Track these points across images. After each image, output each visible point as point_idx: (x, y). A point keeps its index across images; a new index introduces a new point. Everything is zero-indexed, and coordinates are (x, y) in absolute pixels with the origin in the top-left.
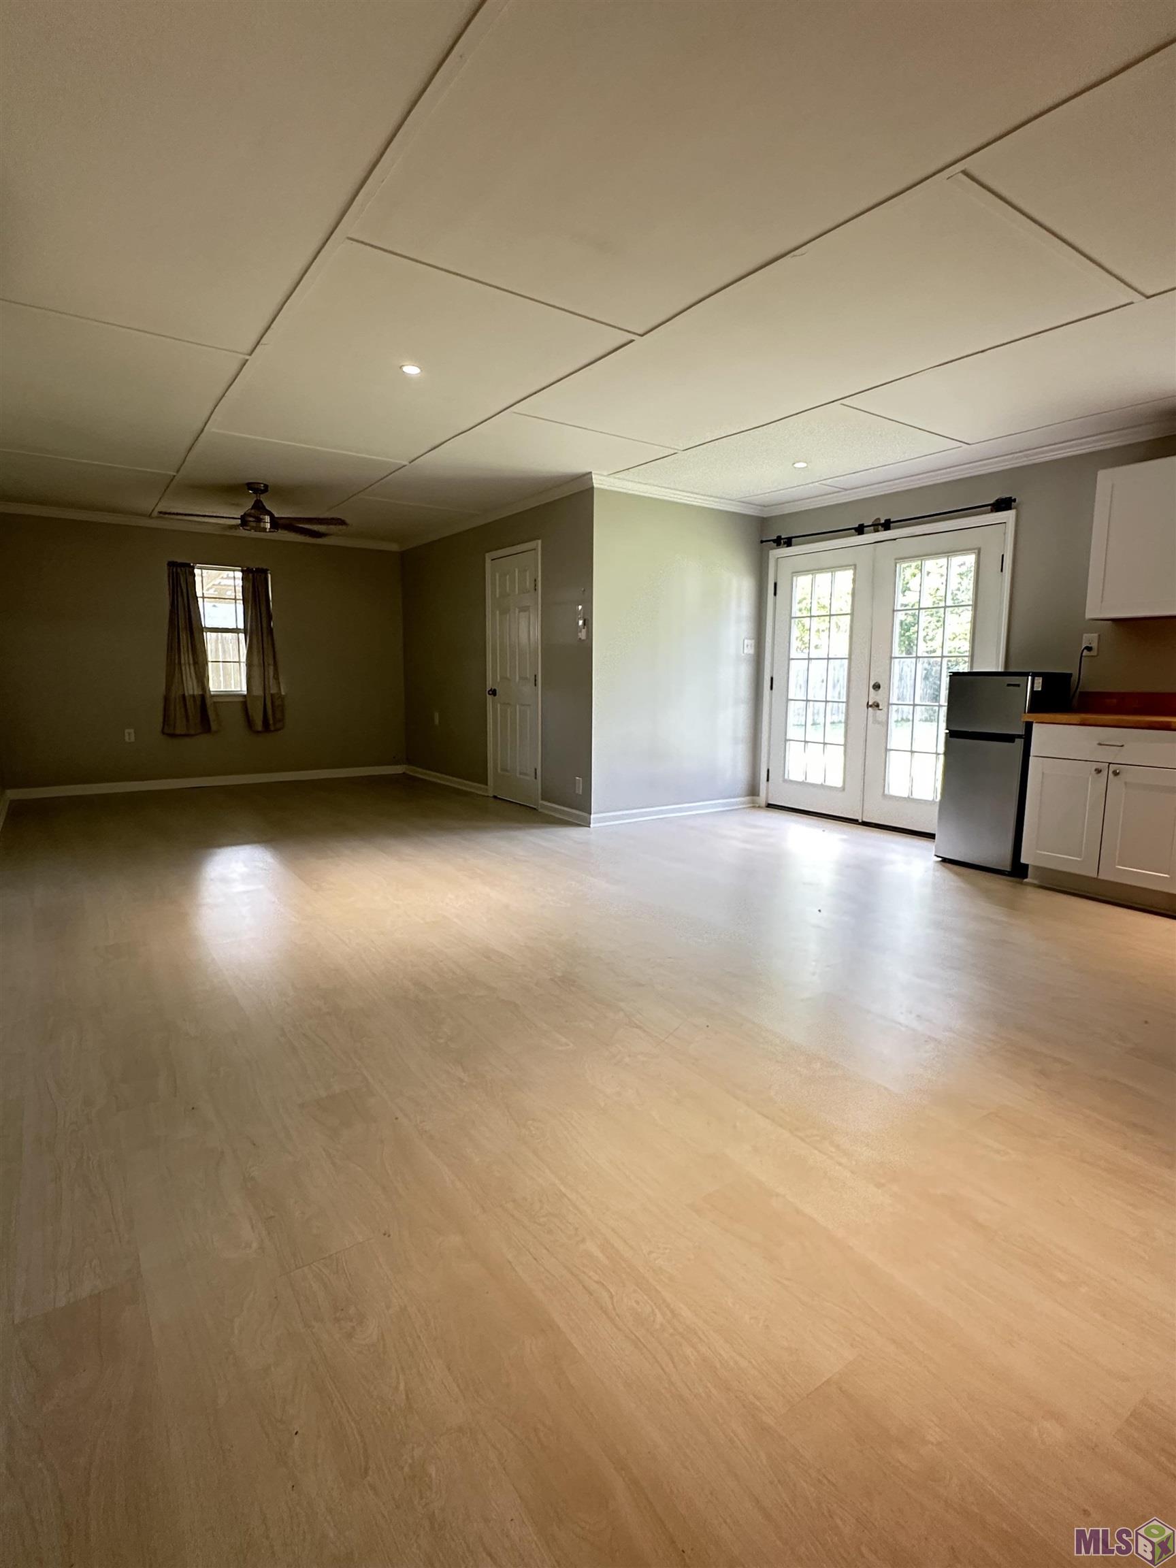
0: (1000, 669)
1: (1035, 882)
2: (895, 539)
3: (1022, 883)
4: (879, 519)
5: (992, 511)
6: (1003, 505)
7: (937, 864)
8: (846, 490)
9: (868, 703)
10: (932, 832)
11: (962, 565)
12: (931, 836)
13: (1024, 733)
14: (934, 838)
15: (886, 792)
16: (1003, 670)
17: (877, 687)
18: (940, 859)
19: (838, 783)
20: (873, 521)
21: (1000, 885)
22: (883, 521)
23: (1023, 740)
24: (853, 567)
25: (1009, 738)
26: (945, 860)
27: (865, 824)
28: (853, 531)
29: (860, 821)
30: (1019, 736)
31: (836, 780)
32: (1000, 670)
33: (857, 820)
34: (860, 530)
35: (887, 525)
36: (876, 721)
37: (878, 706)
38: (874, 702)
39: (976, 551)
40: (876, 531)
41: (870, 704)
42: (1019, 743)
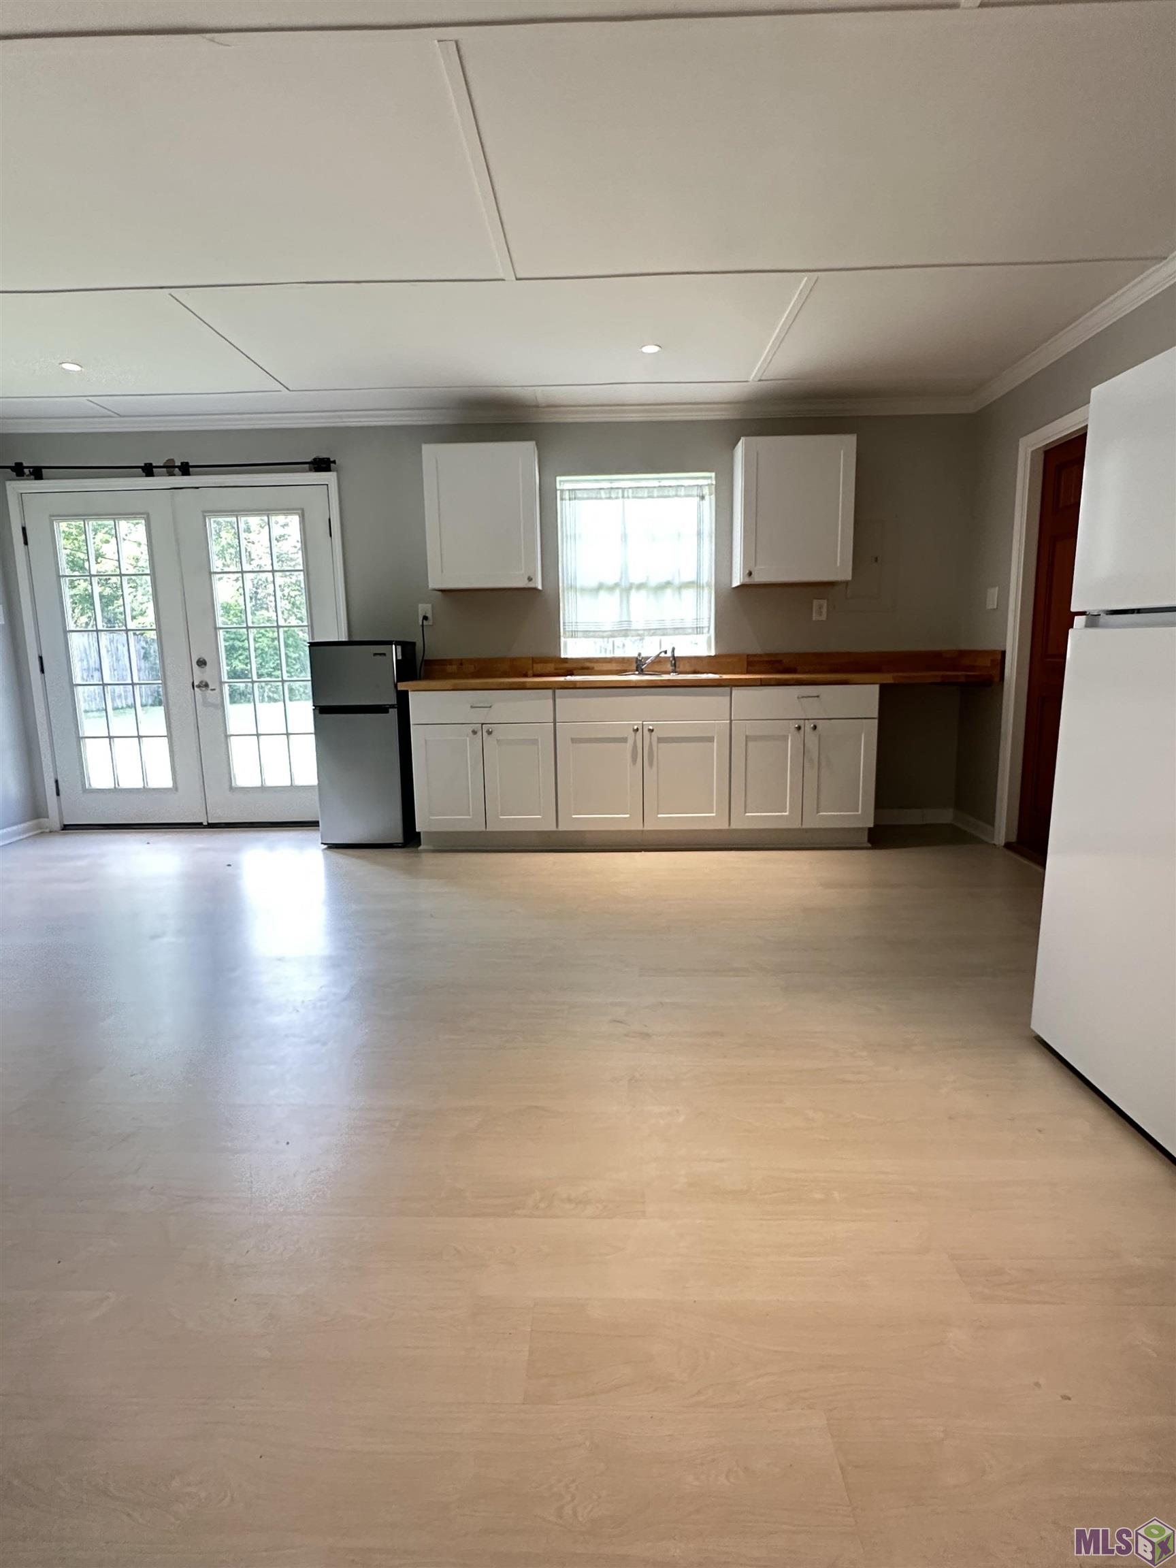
0: (344, 638)
1: (431, 848)
2: (198, 488)
3: (418, 852)
4: (172, 460)
5: (310, 470)
6: (321, 465)
7: (326, 851)
8: (120, 416)
9: (193, 683)
10: (317, 820)
11: (285, 525)
12: (314, 824)
13: (396, 703)
14: (319, 826)
15: (233, 784)
16: (347, 640)
17: (202, 663)
18: (326, 846)
19: (167, 783)
20: (165, 461)
21: (398, 857)
22: (178, 464)
23: (396, 710)
24: (145, 516)
25: (381, 709)
26: (333, 847)
27: (212, 826)
28: (140, 470)
29: (205, 823)
30: (392, 706)
31: (161, 778)
32: (344, 640)
33: (201, 824)
34: (148, 470)
35: (185, 469)
36: (206, 704)
37: (207, 685)
38: (201, 682)
39: (300, 512)
40: (171, 474)
41: (196, 684)
42: (393, 713)
